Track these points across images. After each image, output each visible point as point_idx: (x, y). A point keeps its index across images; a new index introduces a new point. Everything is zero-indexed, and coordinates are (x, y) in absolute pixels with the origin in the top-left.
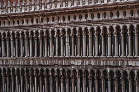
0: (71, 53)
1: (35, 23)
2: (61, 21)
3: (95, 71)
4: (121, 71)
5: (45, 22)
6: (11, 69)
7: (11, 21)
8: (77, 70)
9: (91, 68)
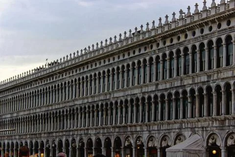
0: (76, 97)
1: (54, 80)
2: (71, 74)
3: (91, 106)
4: (109, 103)
5: (61, 78)
6: (38, 115)
7: (40, 81)
8: (79, 108)
9: (88, 104)
